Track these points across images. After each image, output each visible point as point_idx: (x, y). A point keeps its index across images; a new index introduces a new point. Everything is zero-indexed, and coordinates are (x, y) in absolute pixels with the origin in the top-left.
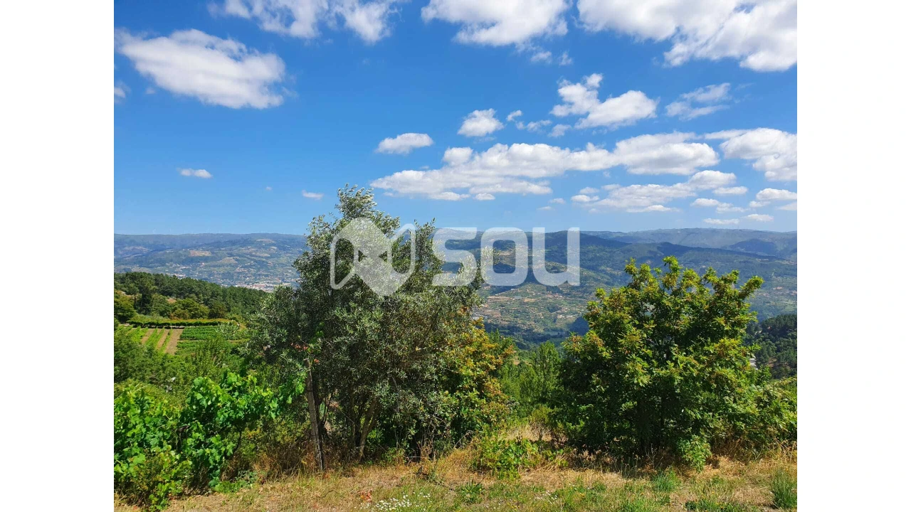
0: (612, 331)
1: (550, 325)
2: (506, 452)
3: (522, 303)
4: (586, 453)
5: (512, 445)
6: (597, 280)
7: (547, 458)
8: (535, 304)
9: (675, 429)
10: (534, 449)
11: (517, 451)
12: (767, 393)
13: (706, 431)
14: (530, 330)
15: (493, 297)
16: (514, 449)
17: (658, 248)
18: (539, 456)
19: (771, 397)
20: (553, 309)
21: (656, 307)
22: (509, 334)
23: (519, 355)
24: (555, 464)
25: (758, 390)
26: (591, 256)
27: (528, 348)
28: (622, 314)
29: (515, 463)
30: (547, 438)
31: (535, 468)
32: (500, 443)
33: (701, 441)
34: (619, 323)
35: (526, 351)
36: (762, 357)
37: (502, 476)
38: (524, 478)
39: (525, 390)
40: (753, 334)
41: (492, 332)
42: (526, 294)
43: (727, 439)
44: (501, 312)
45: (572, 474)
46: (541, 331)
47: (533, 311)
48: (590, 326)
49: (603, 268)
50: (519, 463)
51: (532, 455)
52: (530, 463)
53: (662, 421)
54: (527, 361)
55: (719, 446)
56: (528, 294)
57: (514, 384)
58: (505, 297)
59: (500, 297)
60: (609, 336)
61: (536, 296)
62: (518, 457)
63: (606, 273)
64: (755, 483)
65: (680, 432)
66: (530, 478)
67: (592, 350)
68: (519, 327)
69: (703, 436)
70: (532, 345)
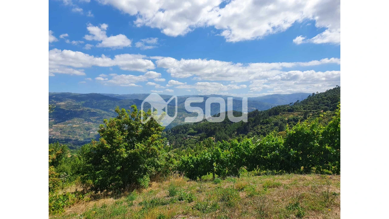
0: (110, 137)
1: (87, 137)
2: (57, 201)
3: (72, 128)
4: (99, 192)
5: (61, 197)
6: (109, 115)
7: (80, 199)
8: (79, 127)
9: (137, 174)
10: (73, 196)
11: (64, 199)
12: (169, 155)
13: (148, 173)
14: (76, 140)
15: (56, 125)
16: (62, 198)
17: (134, 101)
18: (76, 199)
19: (170, 156)
20: (88, 129)
21: (129, 126)
22: (65, 143)
23: (71, 152)
24: (84, 201)
25: (166, 154)
26: (105, 104)
27: (76, 149)
28: (114, 129)
29: (62, 205)
30: (80, 189)
31: (73, 205)
32: (54, 197)
33: (147, 177)
34: (113, 133)
35: (75, 150)
36: (171, 142)
37: (55, 213)
38: (67, 212)
39: (73, 168)
40: (168, 133)
41: (55, 143)
42: (74, 123)
43: (155, 175)
44: (61, 133)
45: (92, 203)
46: (82, 140)
47: (78, 131)
48: (101, 135)
49: (111, 110)
50: (65, 205)
51: (72, 199)
52: (70, 204)
53: (132, 172)
54: (75, 155)
55: (153, 178)
56: (75, 123)
57: (68, 167)
58: (63, 125)
59: (60, 125)
60: (109, 139)
61: (80, 124)
62: (64, 202)
63: (112, 112)
64: (164, 189)
65: (139, 175)
66: (70, 210)
67: (102, 146)
68: (71, 139)
69: (147, 175)
70: (78, 147)
